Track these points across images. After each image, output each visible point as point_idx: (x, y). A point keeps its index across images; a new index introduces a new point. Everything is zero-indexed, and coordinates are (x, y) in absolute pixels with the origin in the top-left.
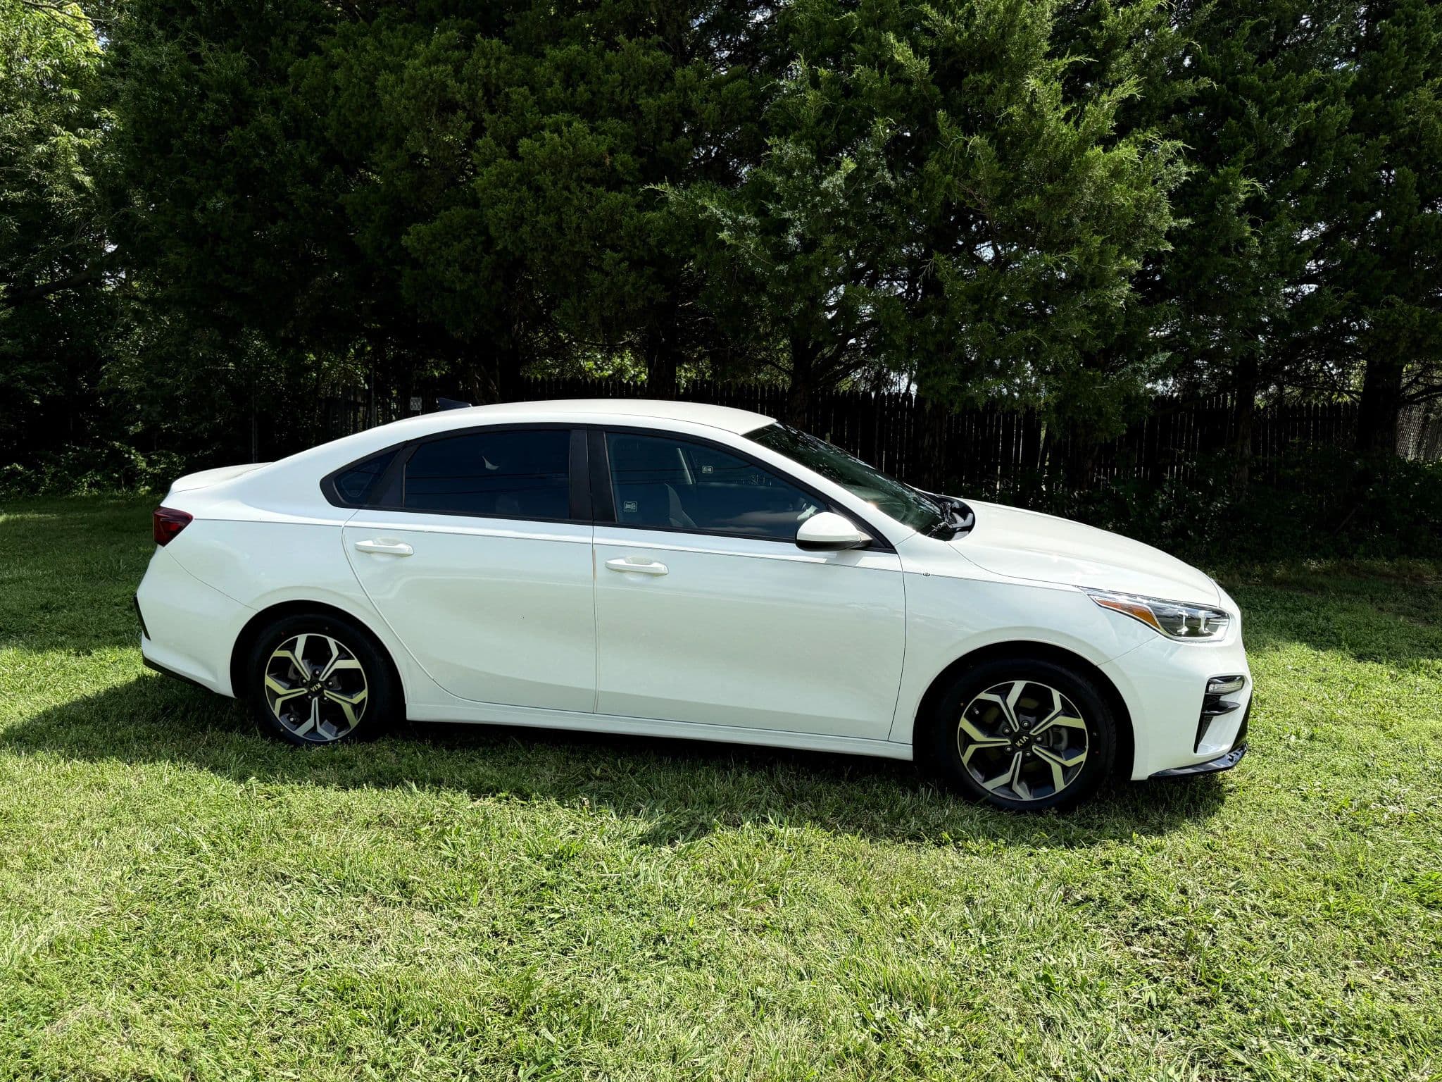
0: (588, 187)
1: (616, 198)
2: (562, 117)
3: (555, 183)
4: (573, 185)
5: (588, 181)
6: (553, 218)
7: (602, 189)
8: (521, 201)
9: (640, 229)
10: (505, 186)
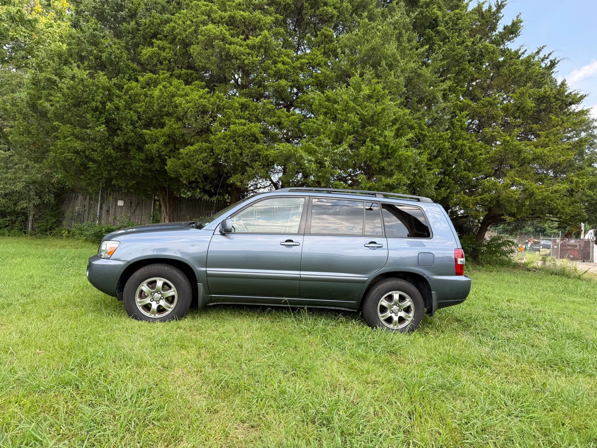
0: (251, 143)
1: (260, 146)
2: (243, 121)
3: (243, 141)
4: (247, 141)
5: (251, 140)
6: (240, 151)
7: (255, 143)
8: (230, 145)
9: (266, 156)
10: (224, 139)
